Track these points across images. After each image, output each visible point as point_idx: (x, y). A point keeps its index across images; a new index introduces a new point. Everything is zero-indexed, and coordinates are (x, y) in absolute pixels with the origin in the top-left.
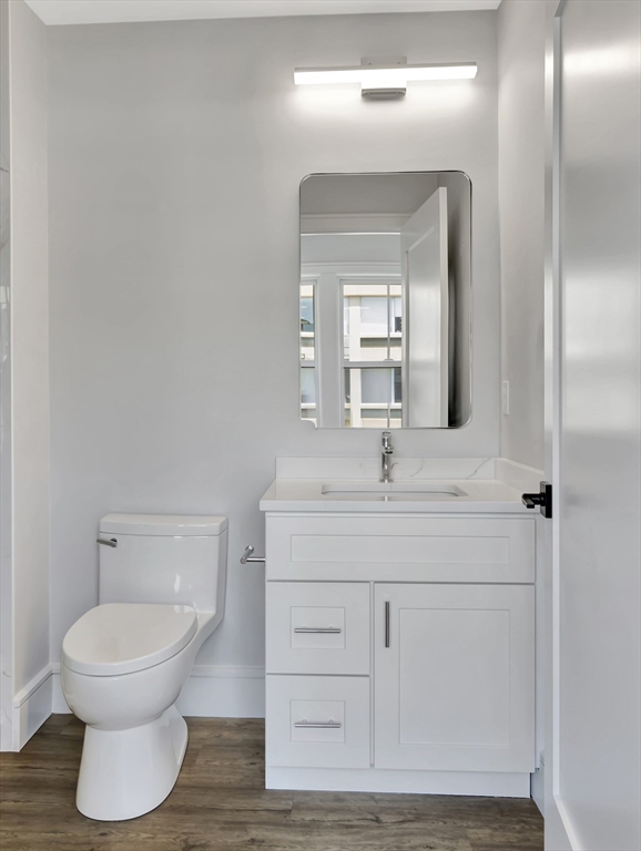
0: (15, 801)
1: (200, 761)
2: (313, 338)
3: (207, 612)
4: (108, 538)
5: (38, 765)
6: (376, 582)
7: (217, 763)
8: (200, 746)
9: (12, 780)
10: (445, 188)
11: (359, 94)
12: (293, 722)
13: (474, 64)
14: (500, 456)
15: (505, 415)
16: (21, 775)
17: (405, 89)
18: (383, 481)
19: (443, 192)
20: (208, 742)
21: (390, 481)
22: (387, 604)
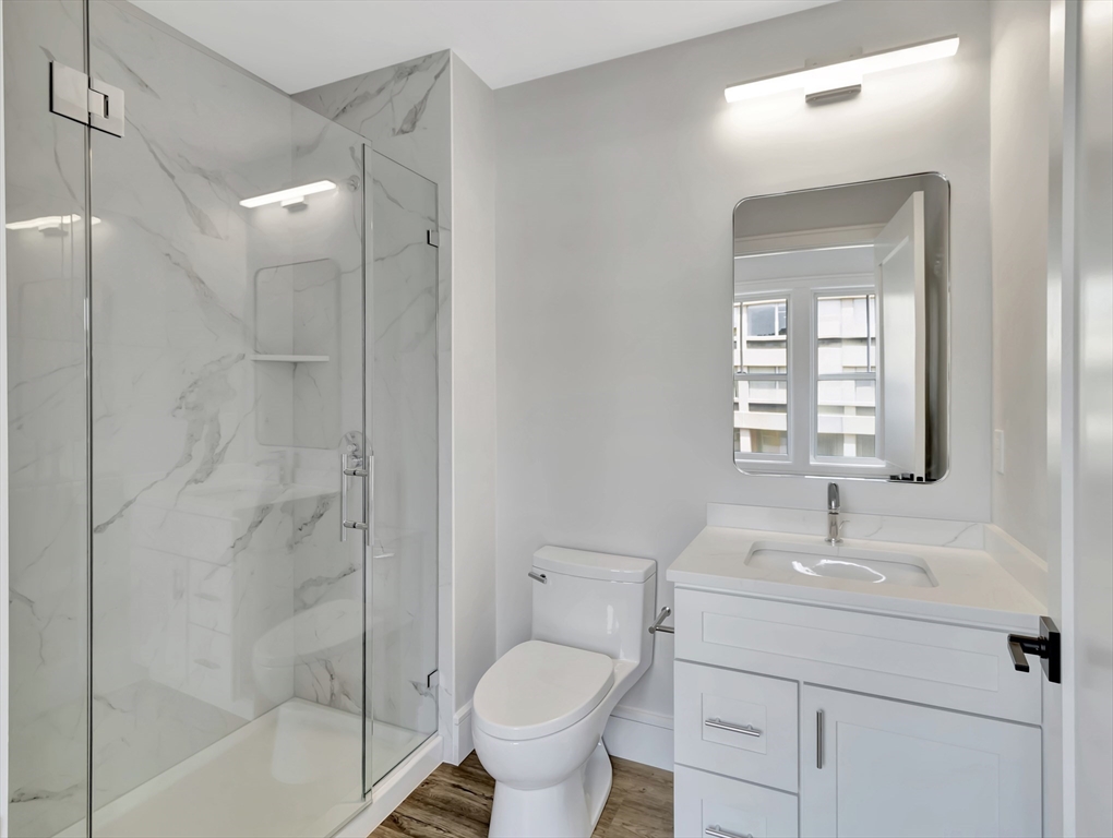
0: (438, 828)
1: (617, 821)
2: (786, 341)
3: (629, 661)
4: (539, 573)
5: (468, 787)
6: (805, 683)
7: (633, 829)
8: (620, 800)
9: (443, 801)
10: (922, 193)
11: (804, 100)
12: (705, 826)
13: (954, 36)
14: (992, 521)
15: (1000, 473)
16: (452, 795)
17: (860, 86)
18: (830, 541)
19: (918, 198)
20: (630, 797)
21: (838, 542)
22: (820, 717)
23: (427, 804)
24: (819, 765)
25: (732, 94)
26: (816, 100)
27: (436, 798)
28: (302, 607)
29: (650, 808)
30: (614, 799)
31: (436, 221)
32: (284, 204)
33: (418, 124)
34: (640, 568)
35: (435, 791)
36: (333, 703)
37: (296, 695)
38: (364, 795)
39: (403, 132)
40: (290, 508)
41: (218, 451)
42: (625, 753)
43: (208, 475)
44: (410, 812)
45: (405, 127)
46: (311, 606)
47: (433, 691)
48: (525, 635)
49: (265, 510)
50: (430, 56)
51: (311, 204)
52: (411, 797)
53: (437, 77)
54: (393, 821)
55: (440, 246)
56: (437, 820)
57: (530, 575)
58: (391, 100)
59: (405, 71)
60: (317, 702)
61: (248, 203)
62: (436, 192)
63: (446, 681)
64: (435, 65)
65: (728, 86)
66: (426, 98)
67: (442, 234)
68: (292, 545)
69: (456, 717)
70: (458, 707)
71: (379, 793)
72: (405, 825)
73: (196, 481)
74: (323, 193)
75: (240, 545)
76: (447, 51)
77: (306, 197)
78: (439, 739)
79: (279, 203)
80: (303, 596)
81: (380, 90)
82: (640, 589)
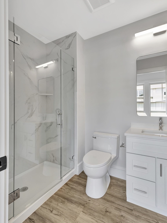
23: (73, 182)
24: (161, 176)
25: (136, 35)
26: (156, 34)
27: (75, 181)
28: (48, 143)
29: (119, 186)
30: (111, 184)
31: (74, 66)
32: (44, 67)
33: (70, 47)
34: (116, 136)
35: (74, 179)
36: (53, 162)
37: (47, 160)
38: (61, 178)
39: (67, 49)
40: (45, 124)
41: (33, 111)
42: (113, 175)
43: (31, 116)
44: (70, 183)
45: (68, 48)
46: (49, 143)
47: (73, 160)
48: (92, 149)
49: (41, 124)
50: (73, 33)
51: (49, 67)
52: (70, 180)
53: (74, 37)
54: (66, 184)
55: (75, 71)
56: (75, 185)
57: (93, 137)
58: (65, 43)
59: (68, 37)
60: (51, 161)
61: (37, 67)
62: (74, 60)
63: (76, 158)
64: (74, 35)
65: (136, 33)
66: (72, 42)
67: (75, 68)
68: (46, 131)
69: (78, 165)
70: (78, 163)
71: (64, 178)
72: (69, 185)
73: (29, 117)
74: (51, 64)
75: (37, 130)
76: (76, 32)
77: (48, 65)
78: (74, 169)
79: (43, 66)
80: (48, 141)
81: (63, 41)
82: (116, 140)
